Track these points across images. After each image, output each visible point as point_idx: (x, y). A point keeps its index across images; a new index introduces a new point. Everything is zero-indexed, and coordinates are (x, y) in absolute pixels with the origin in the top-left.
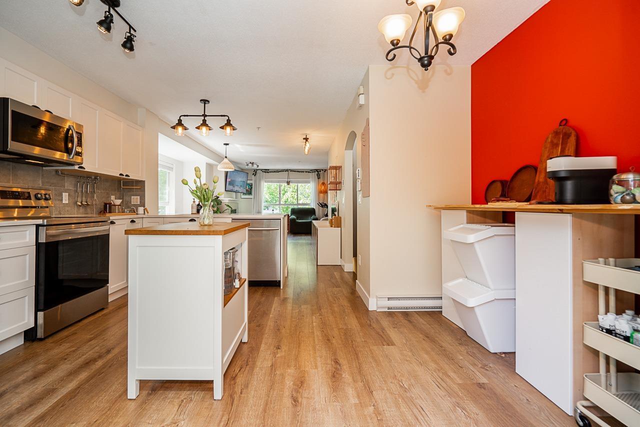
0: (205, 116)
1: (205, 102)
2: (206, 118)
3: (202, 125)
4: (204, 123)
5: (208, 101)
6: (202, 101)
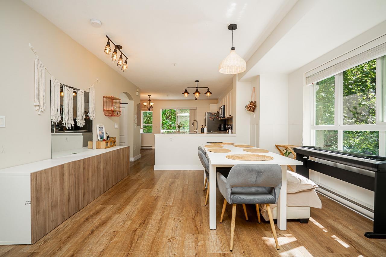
0: (197, 88)
1: (197, 81)
2: (198, 89)
3: (196, 92)
4: (197, 91)
5: (198, 81)
6: (196, 81)
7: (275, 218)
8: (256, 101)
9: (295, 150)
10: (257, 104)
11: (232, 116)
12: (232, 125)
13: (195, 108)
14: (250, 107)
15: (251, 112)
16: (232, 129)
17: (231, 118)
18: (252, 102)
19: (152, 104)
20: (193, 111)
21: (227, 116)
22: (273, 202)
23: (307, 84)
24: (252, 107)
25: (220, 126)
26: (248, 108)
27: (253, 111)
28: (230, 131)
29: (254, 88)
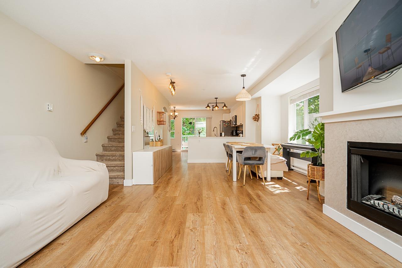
0: (216, 103)
5: (217, 98)
6: (215, 98)
7: (265, 177)
8: (259, 114)
9: (282, 145)
10: (260, 116)
11: (243, 125)
12: (243, 131)
13: (211, 117)
14: (255, 118)
15: (256, 122)
16: (242, 133)
17: (241, 126)
18: (256, 115)
19: (176, 114)
20: (209, 120)
21: (238, 124)
22: (262, 164)
23: (291, 104)
24: (257, 118)
25: (233, 131)
26: (254, 118)
27: (257, 121)
28: (241, 135)
29: (258, 105)
